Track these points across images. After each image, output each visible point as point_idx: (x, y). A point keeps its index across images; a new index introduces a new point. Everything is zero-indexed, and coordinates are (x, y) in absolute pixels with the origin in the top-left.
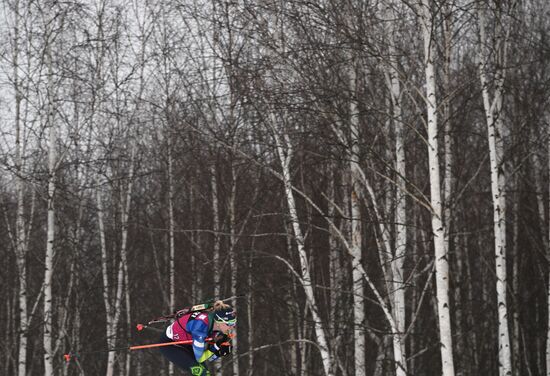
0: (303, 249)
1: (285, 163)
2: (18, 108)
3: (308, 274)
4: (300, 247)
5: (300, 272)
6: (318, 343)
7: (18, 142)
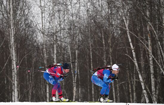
0: (134, 52)
1: (127, 25)
2: (42, 15)
3: (136, 59)
4: (133, 51)
5: (133, 59)
6: (140, 81)
7: (43, 26)
